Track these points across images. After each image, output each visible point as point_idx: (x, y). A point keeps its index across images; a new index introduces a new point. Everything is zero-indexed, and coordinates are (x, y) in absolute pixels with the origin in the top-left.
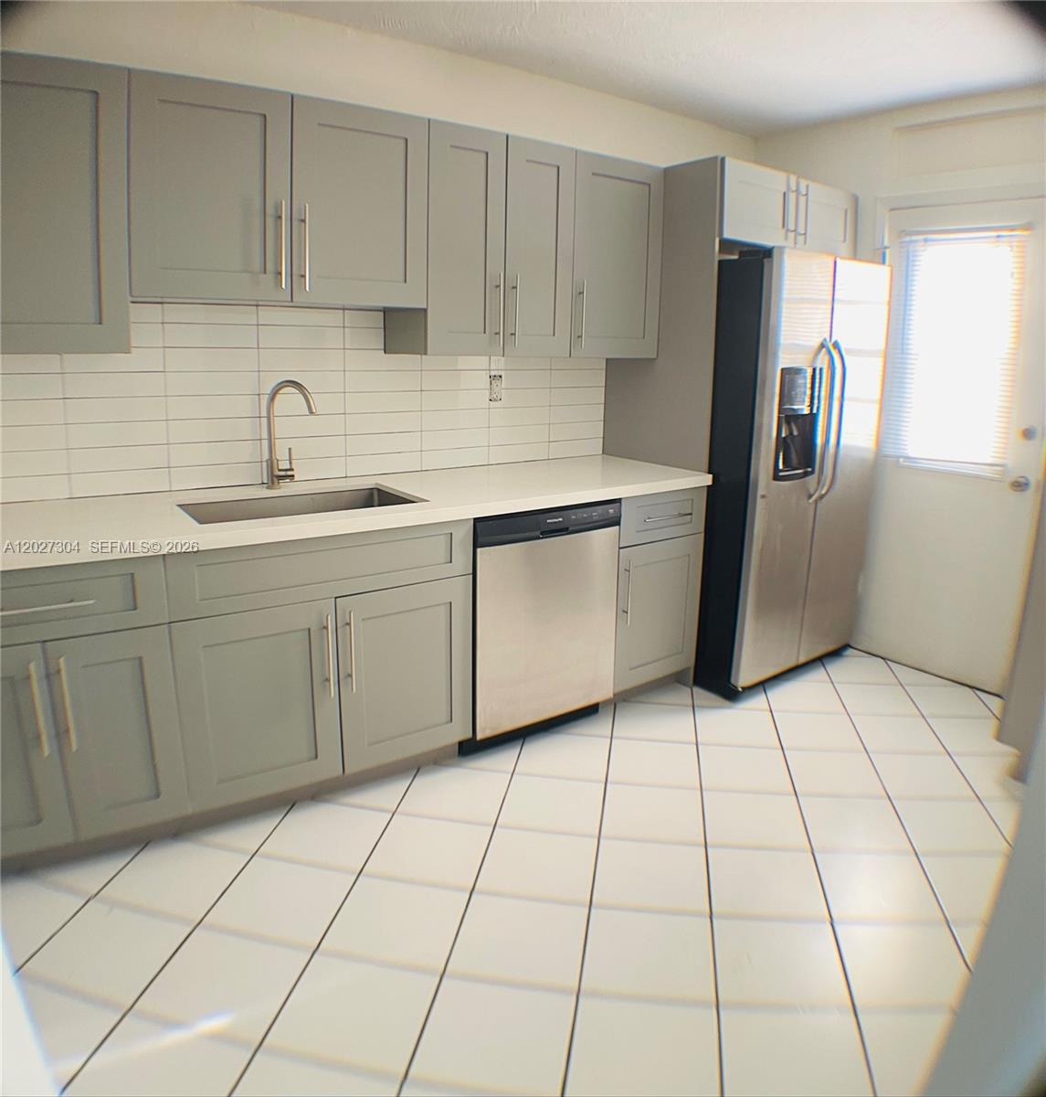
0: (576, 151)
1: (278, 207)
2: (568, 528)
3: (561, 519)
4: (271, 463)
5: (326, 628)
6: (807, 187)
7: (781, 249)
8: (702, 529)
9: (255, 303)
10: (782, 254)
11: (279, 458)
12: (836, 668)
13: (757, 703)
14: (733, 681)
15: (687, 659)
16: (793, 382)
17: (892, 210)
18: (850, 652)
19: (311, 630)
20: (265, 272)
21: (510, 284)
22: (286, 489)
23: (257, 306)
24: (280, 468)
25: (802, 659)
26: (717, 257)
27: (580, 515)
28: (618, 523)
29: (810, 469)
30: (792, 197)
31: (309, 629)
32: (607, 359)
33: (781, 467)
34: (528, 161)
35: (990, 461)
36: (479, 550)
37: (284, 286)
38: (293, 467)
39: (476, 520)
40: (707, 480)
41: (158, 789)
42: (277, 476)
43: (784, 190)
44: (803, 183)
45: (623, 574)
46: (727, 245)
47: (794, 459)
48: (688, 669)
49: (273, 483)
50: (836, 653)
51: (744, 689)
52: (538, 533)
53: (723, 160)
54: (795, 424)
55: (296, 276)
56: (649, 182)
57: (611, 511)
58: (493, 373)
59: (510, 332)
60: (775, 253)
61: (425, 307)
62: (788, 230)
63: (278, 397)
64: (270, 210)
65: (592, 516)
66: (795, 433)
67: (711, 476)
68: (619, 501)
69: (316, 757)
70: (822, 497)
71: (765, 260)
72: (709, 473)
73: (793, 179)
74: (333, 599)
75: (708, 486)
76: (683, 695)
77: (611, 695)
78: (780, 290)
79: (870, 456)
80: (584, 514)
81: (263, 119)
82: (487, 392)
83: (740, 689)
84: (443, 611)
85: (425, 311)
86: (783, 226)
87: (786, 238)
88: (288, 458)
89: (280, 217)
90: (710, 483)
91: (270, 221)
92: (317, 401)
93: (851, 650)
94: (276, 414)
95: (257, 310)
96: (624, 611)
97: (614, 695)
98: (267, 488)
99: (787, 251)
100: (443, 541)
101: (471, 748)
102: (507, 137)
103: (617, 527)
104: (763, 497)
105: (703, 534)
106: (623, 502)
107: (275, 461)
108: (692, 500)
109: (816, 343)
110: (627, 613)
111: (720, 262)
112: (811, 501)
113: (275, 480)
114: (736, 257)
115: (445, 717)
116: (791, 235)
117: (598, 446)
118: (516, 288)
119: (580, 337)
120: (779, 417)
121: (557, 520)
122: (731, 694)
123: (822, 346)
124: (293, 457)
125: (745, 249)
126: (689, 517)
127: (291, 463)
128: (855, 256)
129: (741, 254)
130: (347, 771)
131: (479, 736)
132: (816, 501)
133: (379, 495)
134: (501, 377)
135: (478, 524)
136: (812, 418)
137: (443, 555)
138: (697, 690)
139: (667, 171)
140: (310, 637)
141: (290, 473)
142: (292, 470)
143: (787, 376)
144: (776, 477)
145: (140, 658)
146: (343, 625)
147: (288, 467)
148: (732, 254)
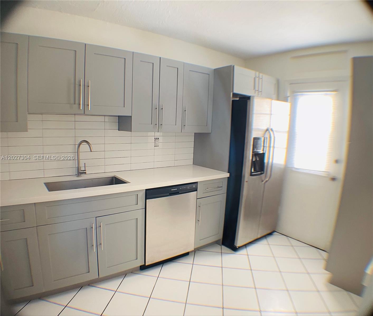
0: (184, 63)
1: (80, 82)
2: (179, 192)
3: (176, 189)
4: (78, 168)
5: (92, 228)
6: (262, 76)
7: (253, 96)
8: (226, 192)
9: (74, 114)
10: (253, 98)
11: (81, 166)
12: (271, 239)
13: (243, 252)
14: (235, 245)
15: (220, 236)
16: (257, 142)
17: (291, 84)
18: (275, 233)
19: (87, 228)
20: (75, 104)
21: (160, 108)
22: (83, 177)
23: (75, 115)
24: (81, 170)
25: (259, 236)
26: (232, 99)
27: (183, 188)
28: (196, 190)
29: (262, 172)
30: (257, 79)
31: (86, 228)
32: (195, 133)
33: (253, 171)
34: (167, 66)
35: (324, 170)
36: (147, 200)
37: (81, 109)
38: (86, 169)
39: (146, 190)
40: (228, 175)
41: (33, 284)
42: (80, 173)
43: (254, 77)
44: (261, 75)
45: (198, 207)
46: (235, 95)
47: (257, 168)
48: (220, 239)
49: (79, 175)
50: (270, 234)
51: (239, 247)
52: (168, 194)
53: (233, 67)
54: (258, 157)
55: (86, 105)
56: (209, 73)
57: (194, 186)
58: (156, 137)
59: (160, 124)
60: (251, 98)
61: (131, 115)
62: (256, 91)
63: (81, 146)
64: (77, 83)
65: (187, 188)
66: (258, 159)
67: (229, 174)
68: (197, 183)
69: (89, 272)
70: (267, 181)
71: (248, 100)
72: (229, 173)
73: (257, 73)
74: (95, 218)
75: (228, 177)
76: (218, 248)
77: (193, 249)
78: (253, 111)
79: (283, 167)
80: (184, 187)
81: (75, 52)
82: (154, 143)
83: (238, 247)
84: (134, 221)
85: (131, 117)
86: (254, 89)
87: (255, 93)
88: (84, 166)
89: (80, 85)
90: (229, 176)
91: (77, 86)
92: (93, 147)
93: (276, 233)
94: (80, 152)
95: (75, 116)
96: (198, 221)
97: (194, 249)
98: (77, 177)
99: (255, 97)
100: (134, 198)
101: (144, 268)
102: (160, 58)
103: (196, 192)
104: (247, 182)
105: (226, 194)
106: (198, 183)
107: (80, 168)
108: (223, 182)
109: (265, 128)
110: (199, 221)
111: (233, 101)
112: (263, 183)
113: (80, 174)
114: (238, 99)
115: (135, 258)
116: (257, 92)
117: (191, 162)
118: (163, 109)
119: (185, 125)
120: (253, 155)
121: (175, 190)
122: (235, 249)
123: (267, 130)
124: (86, 166)
125: (241, 96)
126: (221, 188)
127: (85, 168)
128: (278, 99)
129: (240, 98)
130: (100, 277)
131: (147, 264)
132: (265, 183)
133: (115, 179)
134: (158, 138)
135: (147, 191)
136: (263, 154)
137: (135, 202)
138: (223, 247)
139: (215, 70)
140: (87, 231)
141: (84, 172)
142: (85, 170)
143: (255, 140)
144: (251, 175)
145: (26, 239)
146: (98, 227)
147: (84, 169)
148: (237, 98)
